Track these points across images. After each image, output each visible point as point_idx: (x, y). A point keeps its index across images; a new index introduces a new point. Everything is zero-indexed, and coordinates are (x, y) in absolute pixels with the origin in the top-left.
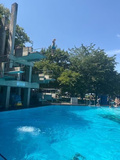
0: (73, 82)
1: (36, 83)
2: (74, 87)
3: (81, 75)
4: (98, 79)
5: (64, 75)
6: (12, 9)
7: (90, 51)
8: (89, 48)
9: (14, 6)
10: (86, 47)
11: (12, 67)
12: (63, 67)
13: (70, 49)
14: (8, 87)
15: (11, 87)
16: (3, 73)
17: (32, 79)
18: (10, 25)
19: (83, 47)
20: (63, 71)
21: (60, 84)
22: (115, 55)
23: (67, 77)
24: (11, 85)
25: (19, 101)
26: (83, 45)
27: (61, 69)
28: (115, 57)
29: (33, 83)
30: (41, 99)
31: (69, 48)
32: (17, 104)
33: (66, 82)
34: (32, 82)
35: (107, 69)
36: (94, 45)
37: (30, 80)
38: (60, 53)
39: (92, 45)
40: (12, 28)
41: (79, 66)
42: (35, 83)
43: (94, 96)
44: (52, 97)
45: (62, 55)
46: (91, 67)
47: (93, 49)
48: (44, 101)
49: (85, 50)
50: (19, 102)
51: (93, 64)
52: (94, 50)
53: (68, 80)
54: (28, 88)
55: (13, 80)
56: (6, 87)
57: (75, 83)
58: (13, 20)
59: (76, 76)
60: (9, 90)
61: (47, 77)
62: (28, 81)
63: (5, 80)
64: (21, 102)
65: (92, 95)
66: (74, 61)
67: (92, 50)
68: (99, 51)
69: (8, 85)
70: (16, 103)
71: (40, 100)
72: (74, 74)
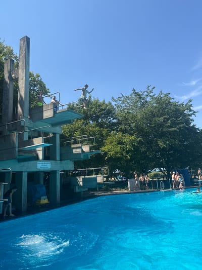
0: (127, 152)
1: (69, 160)
2: (131, 160)
3: (139, 139)
4: (168, 142)
5: (111, 142)
6: (20, 46)
7: (148, 99)
8: (146, 93)
9: (24, 42)
10: (140, 93)
11: (28, 139)
12: (106, 130)
13: (115, 98)
14: (23, 174)
15: (28, 173)
16: (17, 150)
17: (61, 155)
18: (20, 71)
19: (136, 93)
20: (107, 135)
21: (107, 158)
22: (190, 101)
23: (116, 145)
24: (28, 170)
25: (43, 196)
26: (135, 90)
27: (104, 133)
28: (191, 103)
29: (63, 162)
30: (78, 188)
31: (113, 98)
32: (40, 202)
33: (117, 153)
34: (61, 160)
35: (182, 125)
36: (154, 88)
37: (58, 158)
38: (99, 106)
39: (150, 88)
40: (24, 75)
41: (134, 124)
42: (65, 161)
43: (164, 173)
44: (98, 181)
45: (104, 110)
46: (154, 124)
47: (152, 94)
48: (84, 191)
49: (140, 98)
50: (42, 198)
51: (157, 119)
52: (155, 96)
53: (118, 149)
54: (56, 171)
55: (32, 160)
56: (20, 173)
57: (130, 154)
58: (23, 63)
59: (132, 142)
60: (25, 178)
61: (86, 149)
62: (55, 159)
63: (19, 162)
64: (46, 197)
65: (162, 171)
66: (125, 117)
67: (150, 96)
68: (162, 96)
69: (24, 169)
70: (38, 200)
71: (77, 190)
72: (128, 138)
